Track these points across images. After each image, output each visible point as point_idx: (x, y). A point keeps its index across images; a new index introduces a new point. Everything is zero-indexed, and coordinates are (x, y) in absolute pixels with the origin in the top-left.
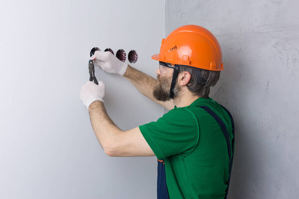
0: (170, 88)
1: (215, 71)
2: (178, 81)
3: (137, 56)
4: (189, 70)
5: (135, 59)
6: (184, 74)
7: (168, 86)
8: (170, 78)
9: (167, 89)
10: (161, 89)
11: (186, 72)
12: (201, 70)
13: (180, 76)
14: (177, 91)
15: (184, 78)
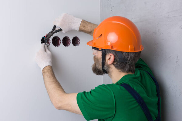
0: (101, 67)
1: (134, 53)
2: (106, 60)
3: (79, 41)
4: (113, 53)
5: (78, 43)
6: (109, 56)
7: (100, 65)
8: (100, 59)
9: (100, 67)
10: (96, 67)
11: (111, 54)
12: (122, 52)
13: (107, 57)
14: (107, 68)
15: (110, 58)
